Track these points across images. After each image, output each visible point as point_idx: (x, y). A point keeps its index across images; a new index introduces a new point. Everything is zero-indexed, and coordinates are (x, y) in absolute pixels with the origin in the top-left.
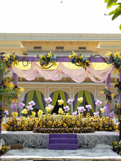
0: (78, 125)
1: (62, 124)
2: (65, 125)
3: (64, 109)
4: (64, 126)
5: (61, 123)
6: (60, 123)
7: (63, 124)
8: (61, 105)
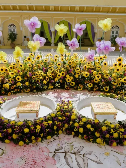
0: (96, 80)
1: (64, 75)
2: (69, 78)
3: (68, 44)
4: (67, 80)
5: (61, 74)
6: (59, 75)
7: (65, 77)
8: (62, 35)
